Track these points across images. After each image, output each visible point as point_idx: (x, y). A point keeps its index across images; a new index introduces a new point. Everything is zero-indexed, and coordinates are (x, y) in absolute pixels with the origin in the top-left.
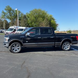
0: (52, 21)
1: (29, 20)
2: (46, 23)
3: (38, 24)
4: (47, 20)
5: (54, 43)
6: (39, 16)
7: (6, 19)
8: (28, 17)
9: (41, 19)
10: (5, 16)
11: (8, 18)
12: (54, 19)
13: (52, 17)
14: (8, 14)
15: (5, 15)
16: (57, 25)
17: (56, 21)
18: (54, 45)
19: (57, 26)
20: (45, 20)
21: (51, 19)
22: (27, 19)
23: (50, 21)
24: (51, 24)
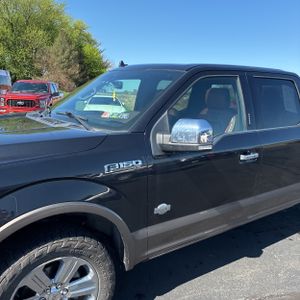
2: (66, 54)
3: (27, 58)
4: (70, 42)
6: (30, 20)
12: (91, 42)
13: (86, 32)
17: (100, 48)
24: (86, 61)
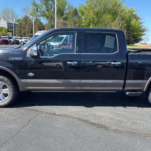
0: (133, 22)
1: (84, 20)
2: (120, 25)
4: (123, 19)
5: (122, 81)
6: (106, 11)
7: (39, 18)
8: (83, 13)
9: (109, 16)
10: (38, 11)
11: (44, 15)
12: (137, 18)
13: (134, 13)
14: (42, 7)
15: (37, 8)
16: (143, 31)
17: (141, 21)
18: (121, 88)
19: (144, 33)
20: (117, 19)
21: (130, 17)
22: (80, 18)
23: (128, 22)
24: (131, 29)
